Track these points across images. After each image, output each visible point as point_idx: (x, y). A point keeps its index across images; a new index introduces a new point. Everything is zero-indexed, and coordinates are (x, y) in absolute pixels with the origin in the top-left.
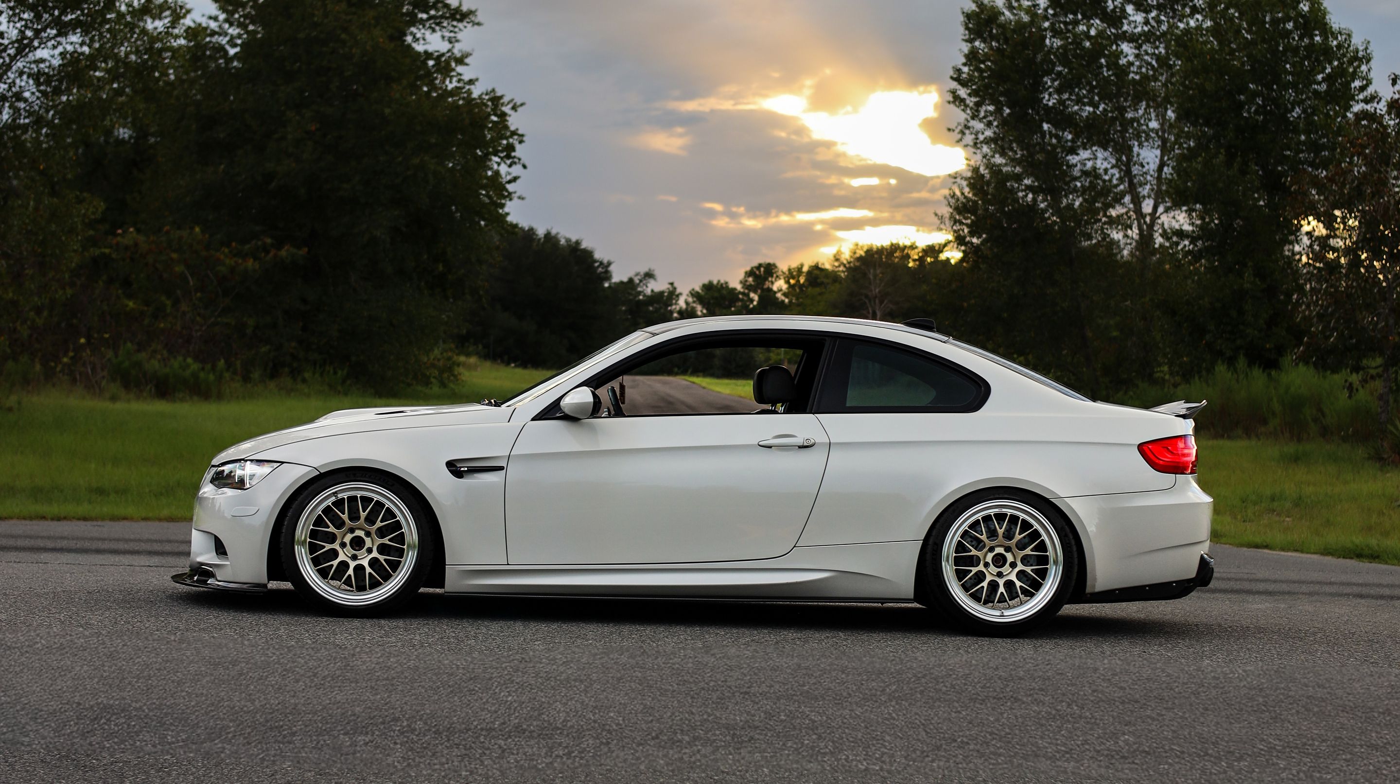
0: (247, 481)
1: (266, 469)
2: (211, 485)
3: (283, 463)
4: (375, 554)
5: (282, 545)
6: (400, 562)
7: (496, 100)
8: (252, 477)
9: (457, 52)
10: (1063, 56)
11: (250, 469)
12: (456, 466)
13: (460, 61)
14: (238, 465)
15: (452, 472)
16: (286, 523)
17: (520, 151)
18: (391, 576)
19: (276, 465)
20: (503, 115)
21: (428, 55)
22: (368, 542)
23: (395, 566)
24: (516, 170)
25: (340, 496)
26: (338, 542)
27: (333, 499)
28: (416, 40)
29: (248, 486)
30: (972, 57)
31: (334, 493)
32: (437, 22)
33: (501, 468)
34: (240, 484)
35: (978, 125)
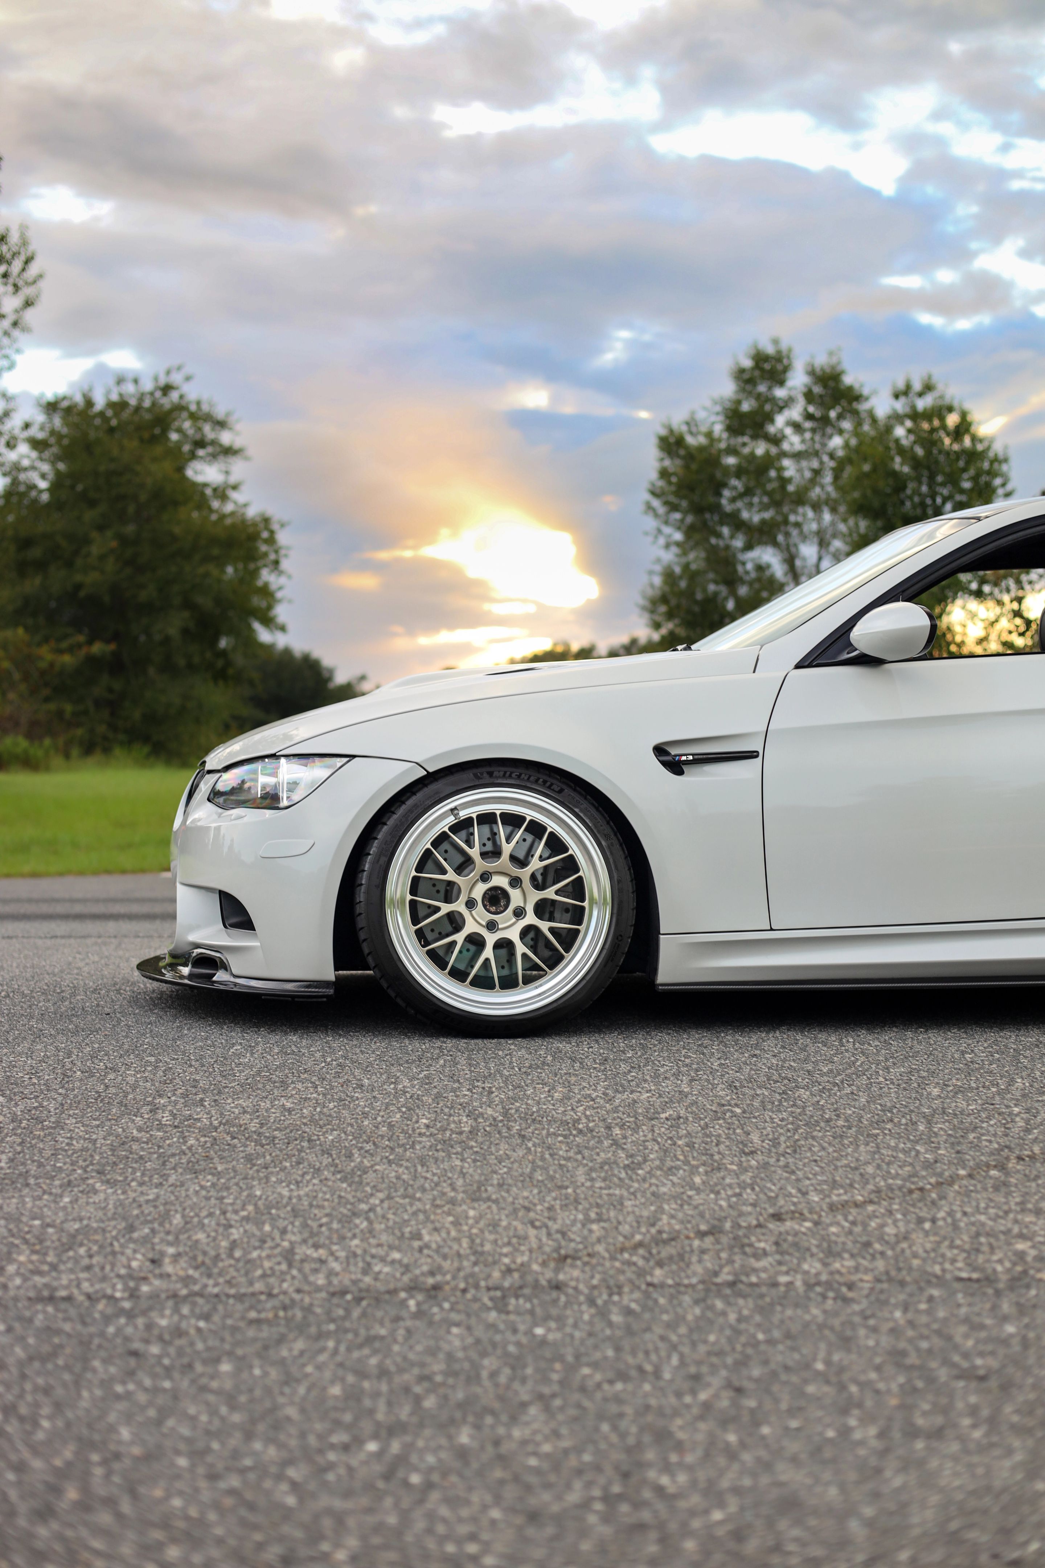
0: (284, 795)
1: (318, 771)
2: (209, 804)
3: (354, 756)
4: (531, 918)
5: (359, 909)
6: (578, 931)
7: (266, 521)
8: (293, 786)
9: (233, 479)
10: (739, 472)
11: (287, 771)
12: (668, 754)
13: (235, 487)
14: (258, 766)
15: (665, 764)
16: (367, 867)
17: (285, 564)
18: (562, 958)
19: (339, 762)
20: (272, 532)
21: (205, 485)
22: (516, 897)
23: (569, 939)
24: (282, 580)
25: (463, 814)
26: (463, 898)
27: (451, 820)
28: (196, 472)
29: (285, 803)
30: (664, 474)
31: (452, 810)
32: (214, 456)
33: (751, 755)
34: (270, 800)
35: (667, 530)
